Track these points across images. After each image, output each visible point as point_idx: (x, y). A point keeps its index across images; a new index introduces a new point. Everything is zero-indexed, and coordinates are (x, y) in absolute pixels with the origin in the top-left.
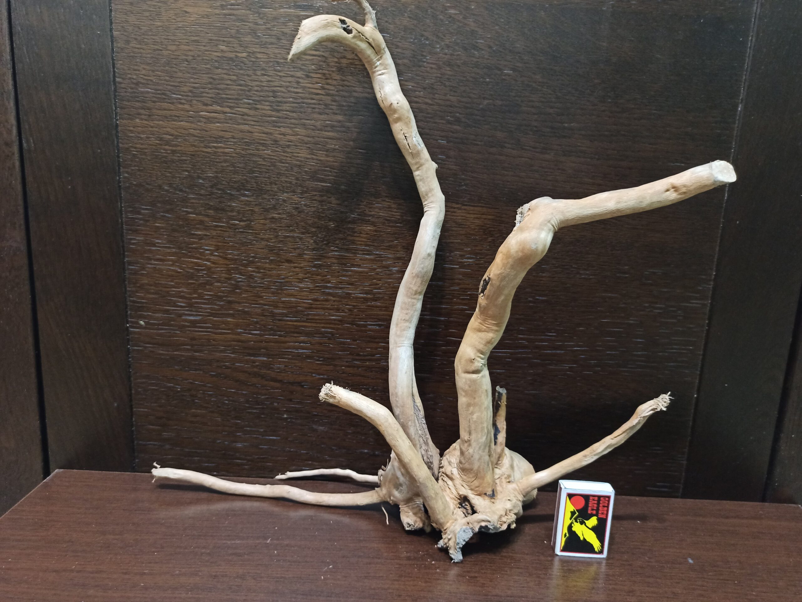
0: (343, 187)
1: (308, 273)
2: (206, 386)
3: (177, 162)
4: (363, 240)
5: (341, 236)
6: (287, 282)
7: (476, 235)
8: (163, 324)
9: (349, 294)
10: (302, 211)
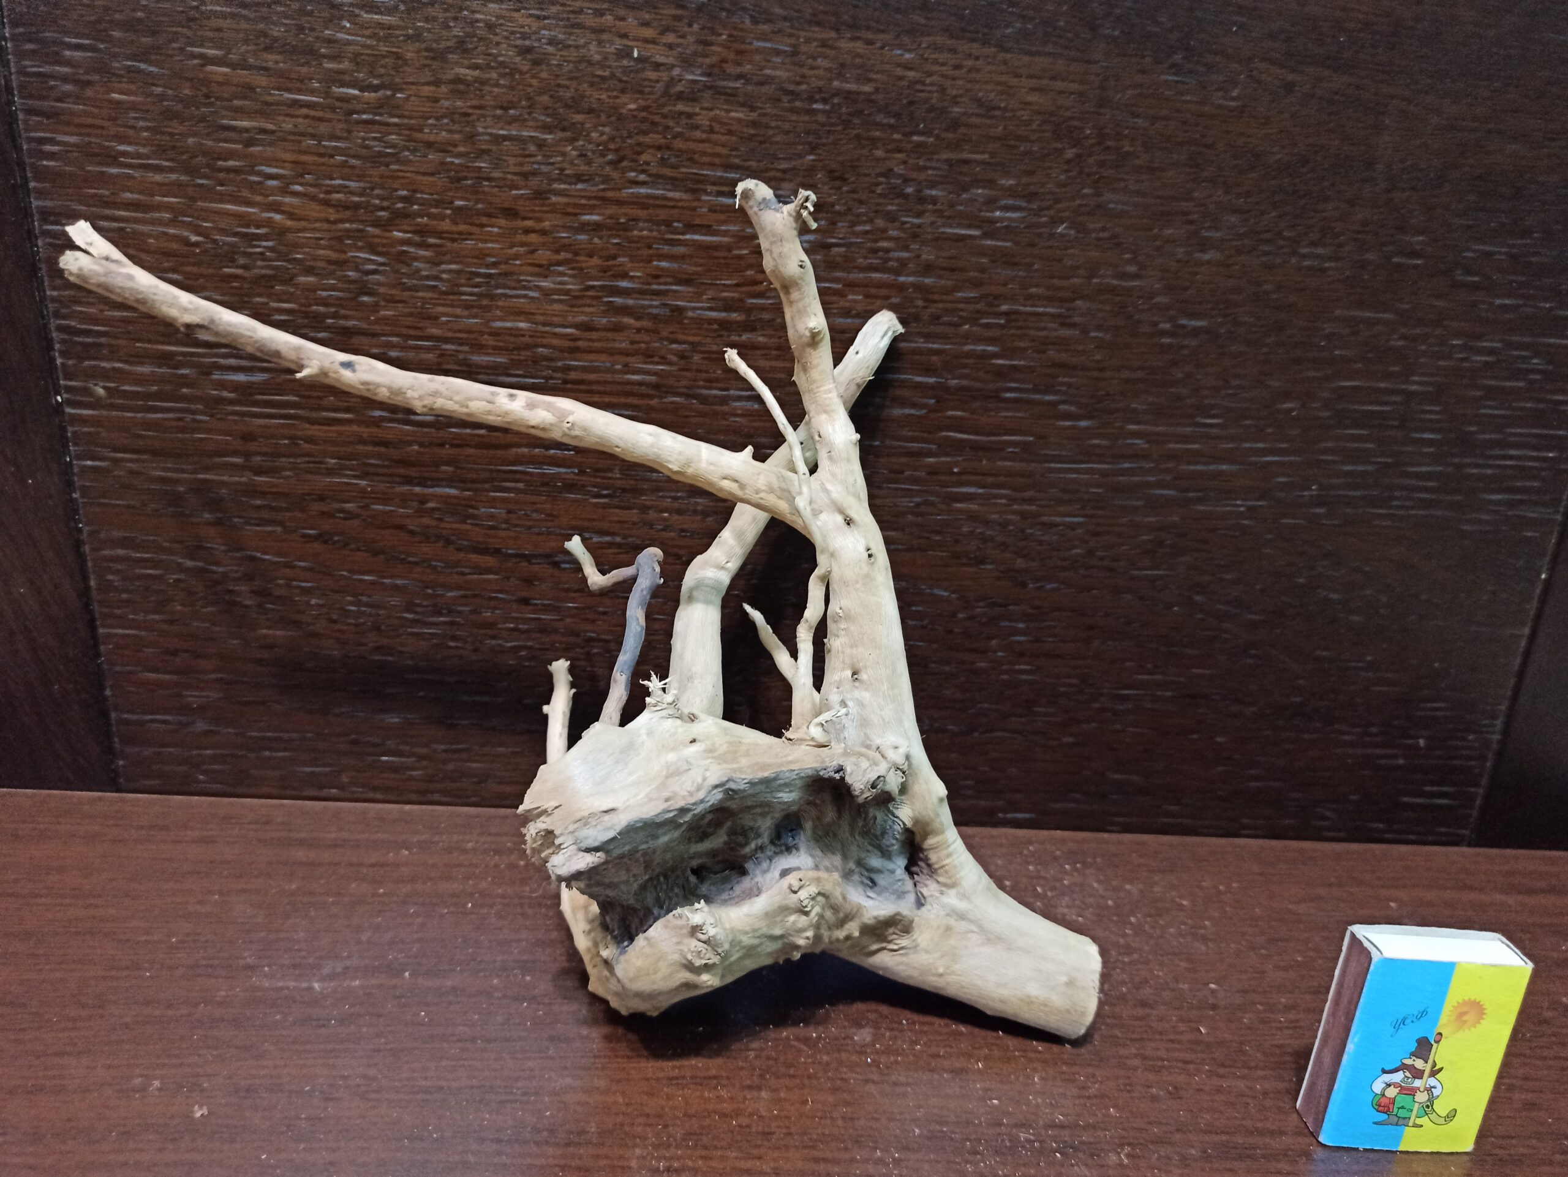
1: (565, 248)
2: (293, 567)
4: (719, 150)
5: (655, 138)
6: (506, 274)
7: (1033, 142)
8: (159, 396)
9: (680, 310)
10: (543, 60)
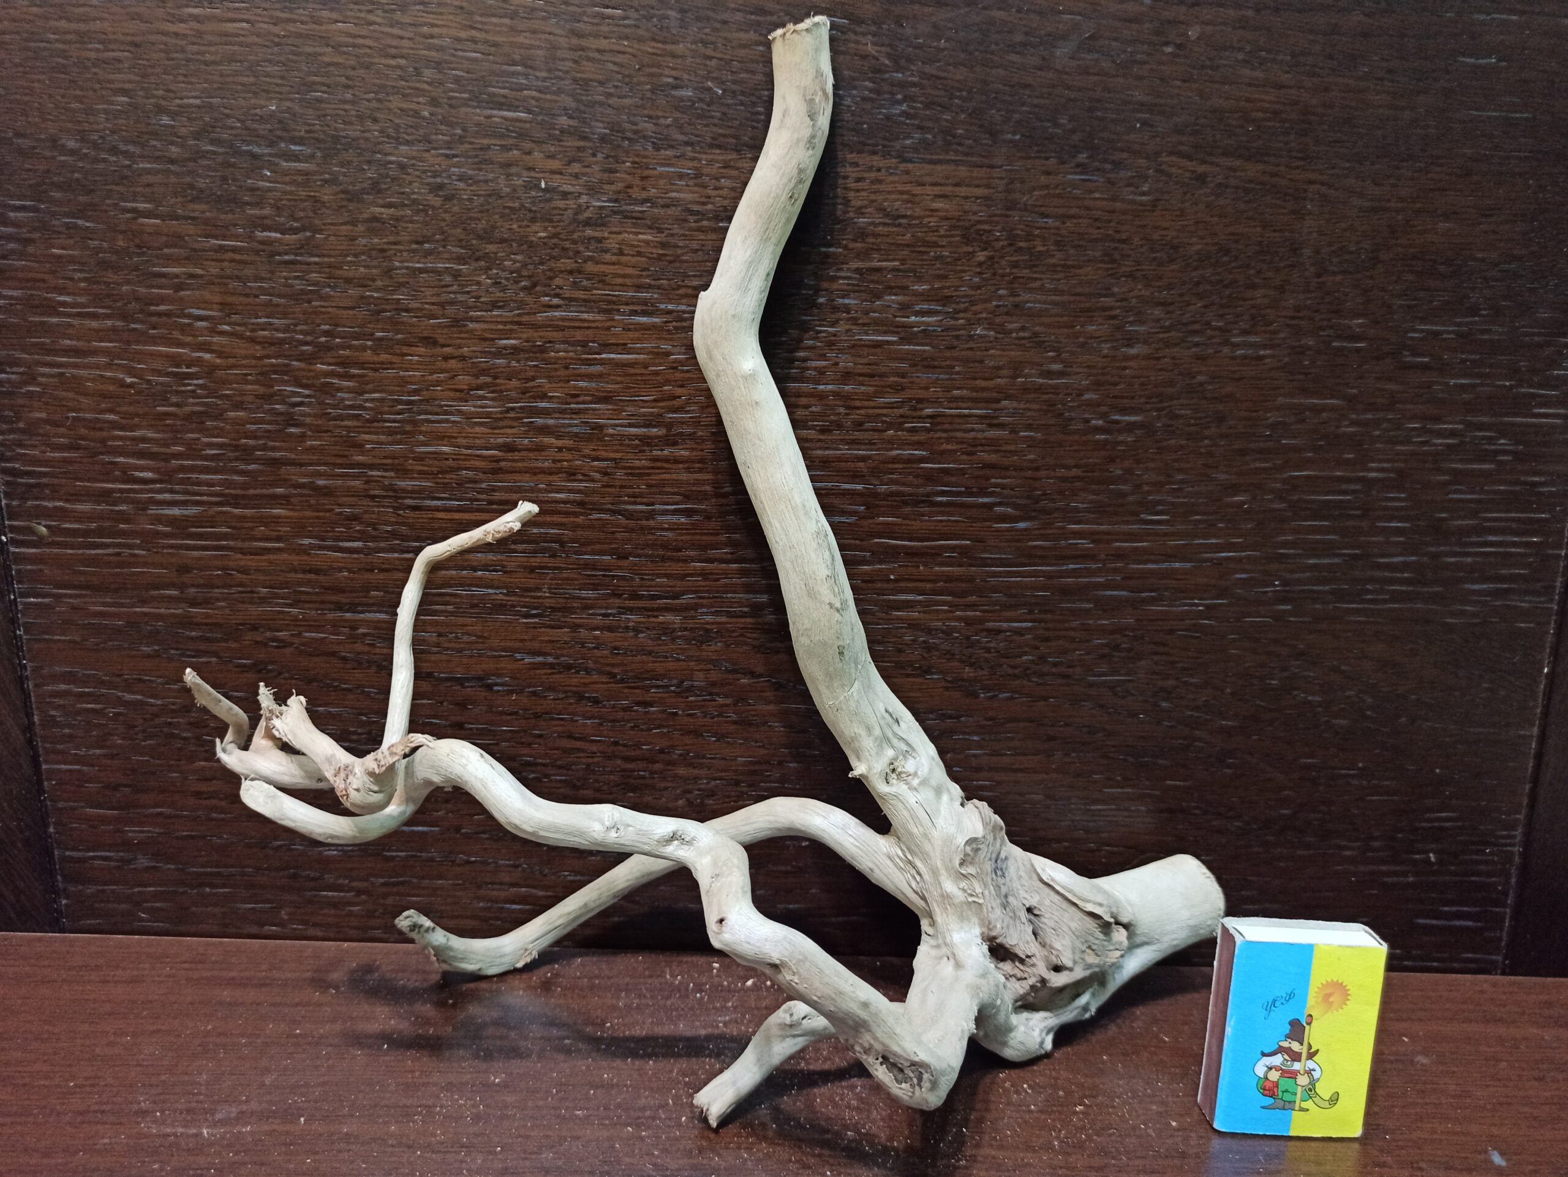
0: (564, 121)
1: (484, 372)
3: (95, 65)
4: (628, 271)
5: (567, 263)
6: (428, 401)
7: (943, 246)
8: (100, 532)
9: (600, 427)
10: (453, 195)
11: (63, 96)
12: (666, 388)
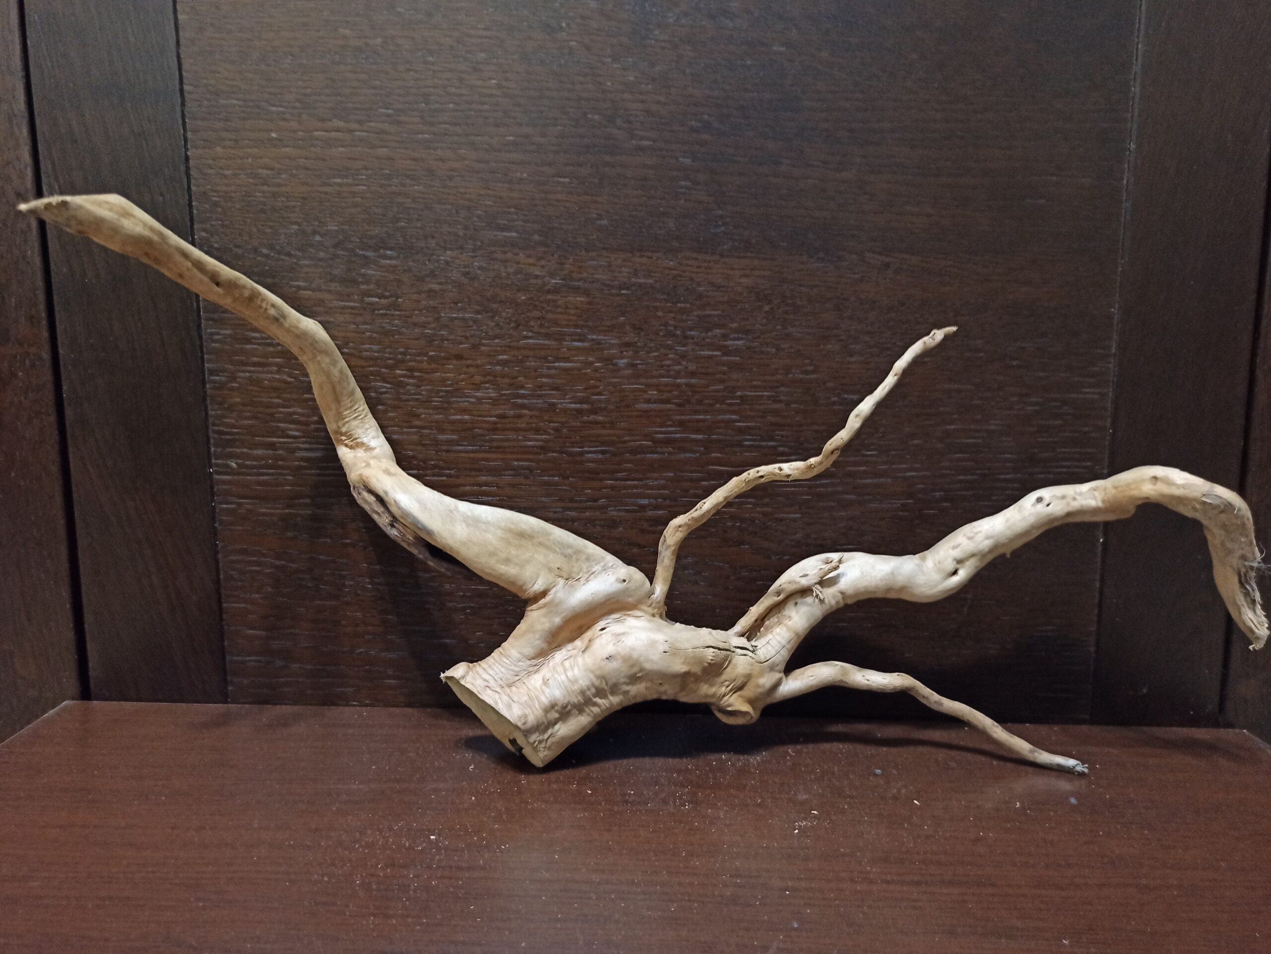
0: (536, 237)
1: (489, 374)
2: (335, 562)
3: (281, 209)
4: (571, 317)
5: (537, 314)
6: (457, 390)
7: (745, 303)
8: (266, 467)
9: (554, 404)
10: (475, 278)
11: (262, 226)
12: (592, 382)
